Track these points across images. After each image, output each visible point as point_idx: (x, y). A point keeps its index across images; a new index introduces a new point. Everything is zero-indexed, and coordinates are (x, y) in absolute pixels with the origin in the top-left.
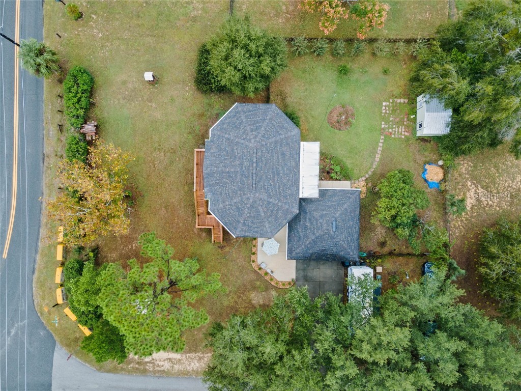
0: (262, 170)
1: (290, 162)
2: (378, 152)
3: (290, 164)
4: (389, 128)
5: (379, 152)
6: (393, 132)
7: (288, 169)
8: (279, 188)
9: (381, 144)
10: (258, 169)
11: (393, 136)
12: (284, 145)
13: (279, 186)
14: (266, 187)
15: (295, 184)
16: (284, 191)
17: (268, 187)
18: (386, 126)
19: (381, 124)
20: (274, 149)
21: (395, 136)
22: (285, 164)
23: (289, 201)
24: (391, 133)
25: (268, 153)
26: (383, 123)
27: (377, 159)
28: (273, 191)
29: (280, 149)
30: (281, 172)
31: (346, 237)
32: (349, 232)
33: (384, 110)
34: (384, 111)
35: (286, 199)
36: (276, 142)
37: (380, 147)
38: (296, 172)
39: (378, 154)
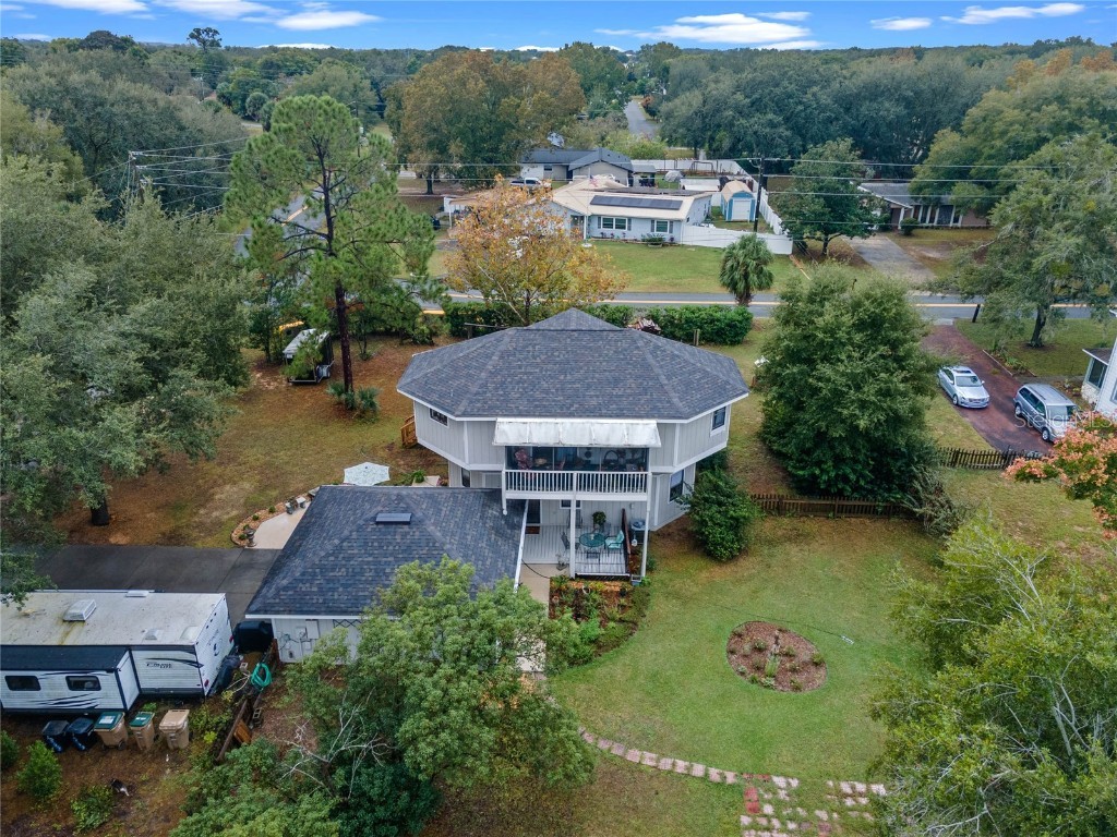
0: (572, 340)
1: (597, 396)
2: (663, 761)
3: (591, 397)
4: (778, 804)
5: (666, 764)
6: (764, 822)
7: (577, 390)
8: (525, 373)
9: (698, 770)
10: (576, 334)
11: (745, 820)
12: (641, 384)
13: (531, 373)
14: (531, 348)
15: (536, 406)
16: (518, 383)
17: (529, 352)
18: (782, 794)
19: (786, 776)
20: (628, 363)
21: (747, 828)
22: (589, 387)
23: (489, 395)
24: (755, 810)
25: (615, 352)
26: (795, 783)
27: (634, 755)
28: (519, 360)
29: (630, 374)
30: (569, 377)
31: (349, 558)
32: (362, 573)
33: (853, 788)
34: (846, 788)
35: (496, 389)
36: (648, 367)
37: (689, 768)
38: (568, 409)
39: (658, 760)
